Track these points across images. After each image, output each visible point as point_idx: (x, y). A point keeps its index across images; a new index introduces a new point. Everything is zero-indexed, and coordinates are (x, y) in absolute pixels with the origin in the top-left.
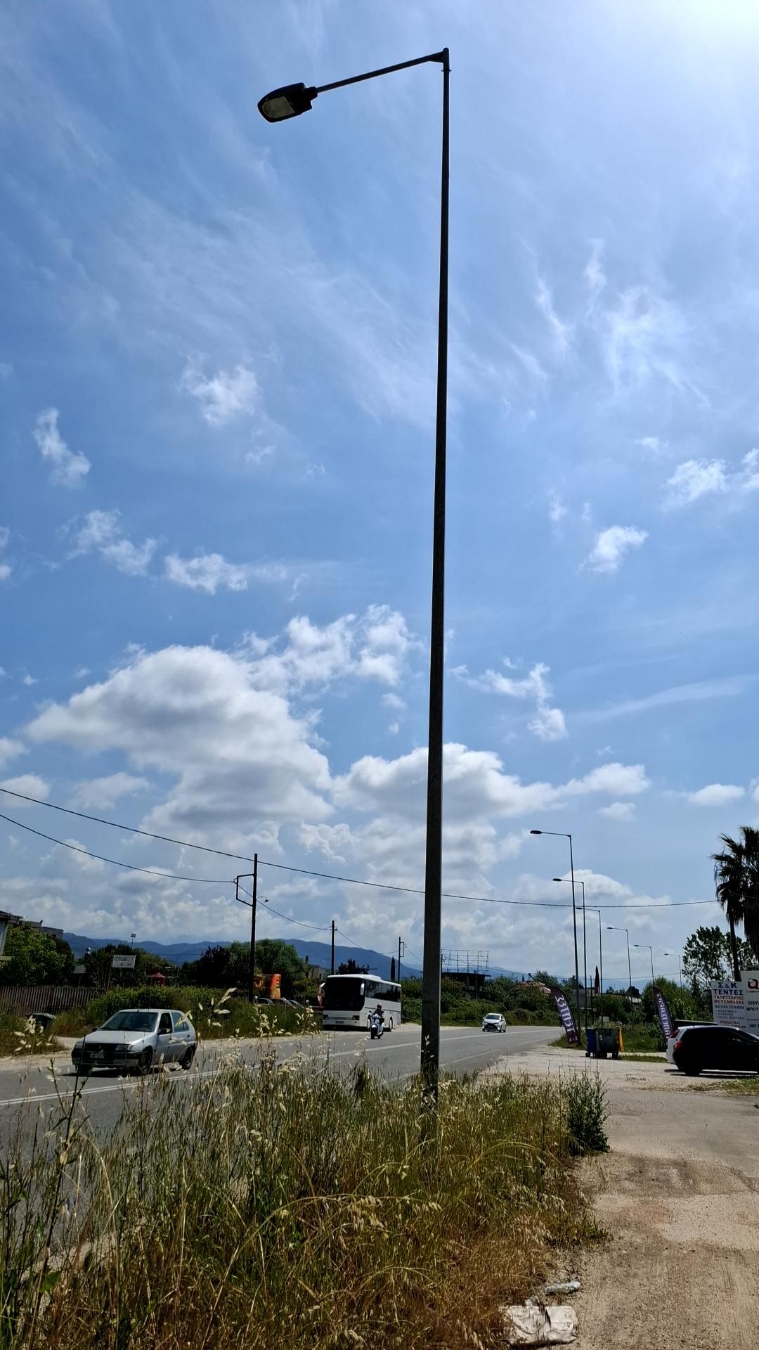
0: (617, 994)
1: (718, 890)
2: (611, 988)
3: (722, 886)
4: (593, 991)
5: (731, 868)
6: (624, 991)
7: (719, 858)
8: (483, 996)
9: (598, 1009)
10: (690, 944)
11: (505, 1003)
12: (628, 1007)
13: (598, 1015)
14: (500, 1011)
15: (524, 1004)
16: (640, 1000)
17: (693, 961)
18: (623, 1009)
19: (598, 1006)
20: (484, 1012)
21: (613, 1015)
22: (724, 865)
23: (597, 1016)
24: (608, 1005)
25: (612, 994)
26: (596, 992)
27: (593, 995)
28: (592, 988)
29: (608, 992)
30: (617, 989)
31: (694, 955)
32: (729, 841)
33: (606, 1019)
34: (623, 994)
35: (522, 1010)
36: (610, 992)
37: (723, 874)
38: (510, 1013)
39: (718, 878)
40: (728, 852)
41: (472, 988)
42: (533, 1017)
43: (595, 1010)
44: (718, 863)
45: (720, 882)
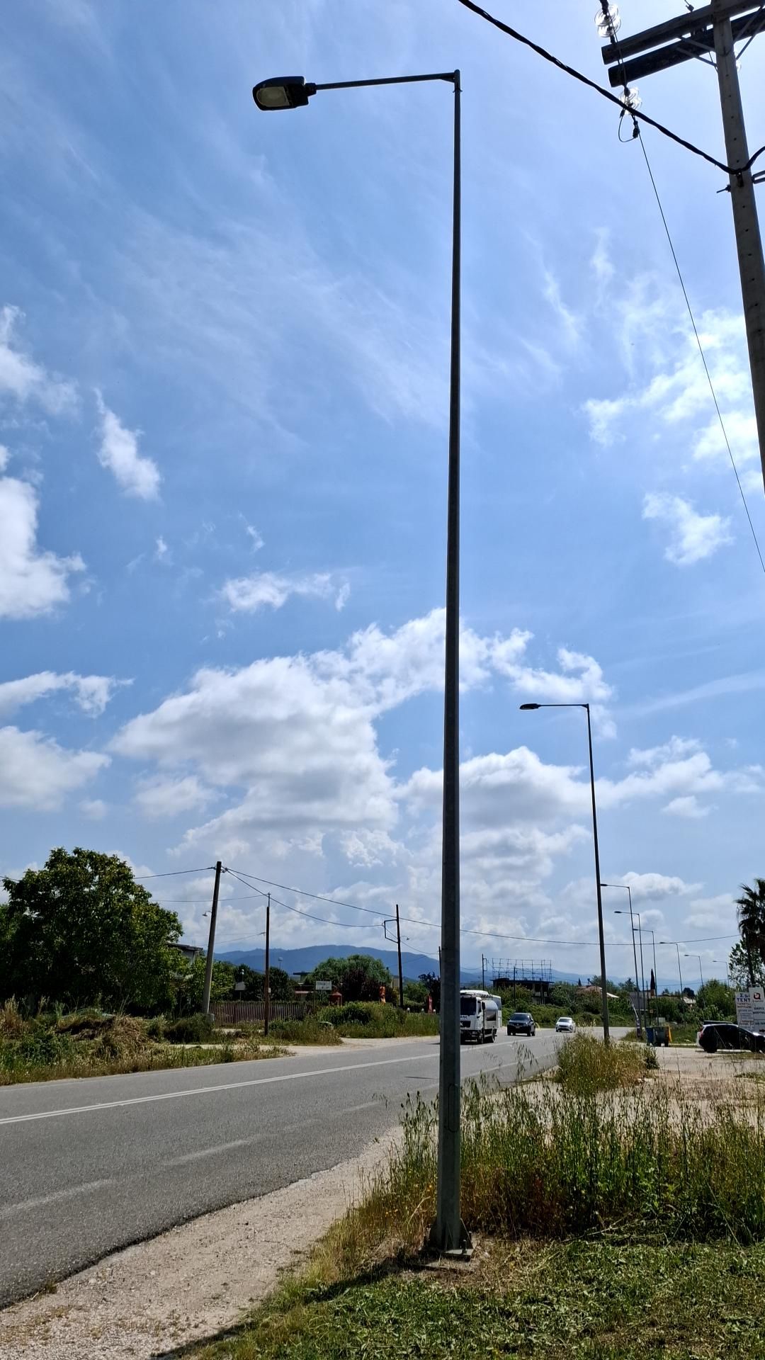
0: (672, 996)
1: (740, 926)
2: (667, 991)
3: (743, 922)
4: (650, 993)
5: (749, 907)
6: (679, 992)
7: (741, 902)
8: (548, 1001)
9: (654, 1011)
10: (734, 953)
11: (571, 1008)
12: (683, 1008)
13: (655, 1016)
14: (569, 1014)
15: (588, 1008)
16: (694, 1001)
17: (738, 967)
18: (678, 1011)
19: (654, 1007)
20: (556, 1016)
21: (668, 1016)
22: (744, 906)
24: (663, 1007)
25: (667, 995)
26: (652, 994)
27: (650, 997)
28: (648, 991)
29: (663, 995)
30: (672, 990)
31: (739, 962)
32: (747, 889)
33: (661, 1020)
34: (678, 995)
35: (588, 1013)
36: (666, 993)
37: (744, 912)
38: (578, 1016)
39: (740, 915)
40: (747, 897)
41: (538, 994)
42: (598, 1020)
43: (651, 1012)
44: (740, 905)
45: (741, 919)
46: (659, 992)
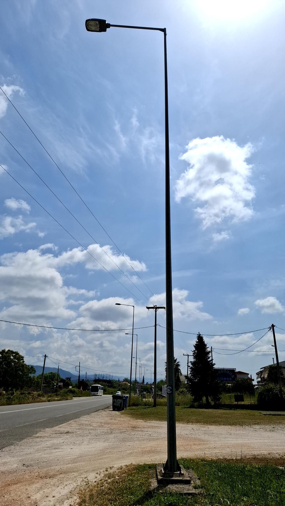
2: (147, 383)
8: (111, 387)
15: (124, 389)
19: (143, 389)
23: (143, 392)
24: (146, 388)
26: (143, 384)
28: (142, 383)
30: (149, 383)
46: (145, 383)
